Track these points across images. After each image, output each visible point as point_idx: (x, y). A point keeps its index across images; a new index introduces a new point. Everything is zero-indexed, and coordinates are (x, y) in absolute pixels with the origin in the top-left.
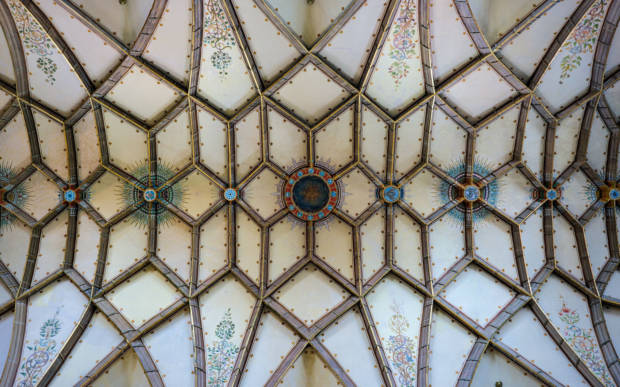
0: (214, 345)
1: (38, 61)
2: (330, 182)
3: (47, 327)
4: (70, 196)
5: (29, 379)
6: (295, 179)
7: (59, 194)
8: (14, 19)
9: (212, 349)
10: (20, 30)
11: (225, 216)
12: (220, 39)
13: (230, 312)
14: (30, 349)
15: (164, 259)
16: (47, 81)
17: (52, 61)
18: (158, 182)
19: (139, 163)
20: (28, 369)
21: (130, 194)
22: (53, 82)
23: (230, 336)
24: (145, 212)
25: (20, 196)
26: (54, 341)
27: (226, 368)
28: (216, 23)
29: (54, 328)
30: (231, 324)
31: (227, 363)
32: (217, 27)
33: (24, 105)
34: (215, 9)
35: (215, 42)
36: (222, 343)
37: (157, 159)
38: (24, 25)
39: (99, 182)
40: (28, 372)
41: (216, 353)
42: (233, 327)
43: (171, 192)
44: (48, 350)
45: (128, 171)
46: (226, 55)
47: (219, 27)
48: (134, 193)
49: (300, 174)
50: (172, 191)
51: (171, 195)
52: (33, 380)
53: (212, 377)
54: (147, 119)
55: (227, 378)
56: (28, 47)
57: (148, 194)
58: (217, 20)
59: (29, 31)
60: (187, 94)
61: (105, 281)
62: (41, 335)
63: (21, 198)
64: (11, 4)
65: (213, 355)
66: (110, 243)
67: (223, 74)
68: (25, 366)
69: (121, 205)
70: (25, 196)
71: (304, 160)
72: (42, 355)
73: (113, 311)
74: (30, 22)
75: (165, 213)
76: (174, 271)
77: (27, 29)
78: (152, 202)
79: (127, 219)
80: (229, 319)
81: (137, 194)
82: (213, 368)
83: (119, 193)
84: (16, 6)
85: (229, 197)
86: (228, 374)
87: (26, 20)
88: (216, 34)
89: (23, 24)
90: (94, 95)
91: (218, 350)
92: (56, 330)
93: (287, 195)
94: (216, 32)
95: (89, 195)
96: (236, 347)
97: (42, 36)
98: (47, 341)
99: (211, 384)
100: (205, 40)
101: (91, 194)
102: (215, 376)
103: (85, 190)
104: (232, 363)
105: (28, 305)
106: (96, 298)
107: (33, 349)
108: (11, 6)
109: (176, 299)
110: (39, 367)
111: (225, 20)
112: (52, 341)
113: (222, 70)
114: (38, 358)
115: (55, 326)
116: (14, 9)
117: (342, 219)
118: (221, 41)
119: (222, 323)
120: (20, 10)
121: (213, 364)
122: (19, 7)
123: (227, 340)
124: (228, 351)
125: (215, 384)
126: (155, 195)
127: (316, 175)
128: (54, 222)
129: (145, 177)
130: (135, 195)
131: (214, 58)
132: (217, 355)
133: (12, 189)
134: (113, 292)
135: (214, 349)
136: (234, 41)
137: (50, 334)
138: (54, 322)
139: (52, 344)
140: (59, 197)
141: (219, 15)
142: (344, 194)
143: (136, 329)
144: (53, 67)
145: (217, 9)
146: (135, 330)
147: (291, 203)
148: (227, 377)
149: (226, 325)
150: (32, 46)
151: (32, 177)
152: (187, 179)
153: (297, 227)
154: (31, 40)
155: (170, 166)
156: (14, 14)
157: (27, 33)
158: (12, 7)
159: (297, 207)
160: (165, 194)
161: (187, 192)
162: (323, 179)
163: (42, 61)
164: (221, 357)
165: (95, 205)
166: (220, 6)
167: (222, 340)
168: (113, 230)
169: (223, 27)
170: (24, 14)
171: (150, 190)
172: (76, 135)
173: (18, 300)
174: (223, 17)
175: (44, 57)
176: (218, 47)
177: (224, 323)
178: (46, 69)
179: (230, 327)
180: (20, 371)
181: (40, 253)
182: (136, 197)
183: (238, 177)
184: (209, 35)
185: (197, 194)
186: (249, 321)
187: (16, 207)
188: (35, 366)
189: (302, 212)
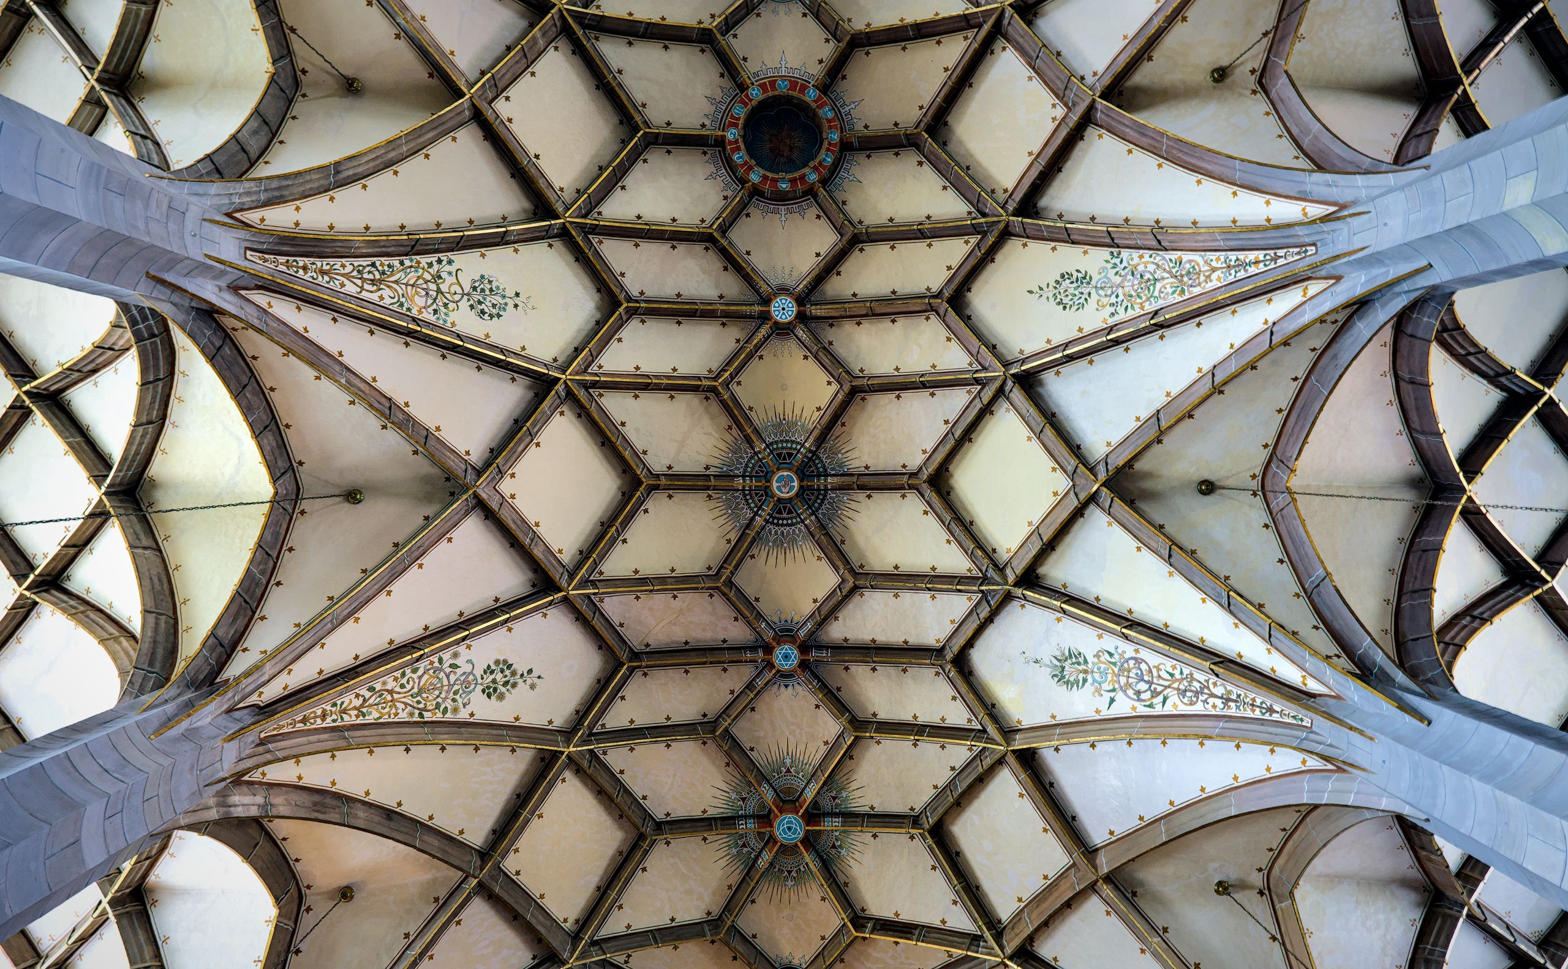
0: (1104, 306)
1: (489, 696)
2: (756, 94)
3: (1067, 677)
4: (786, 657)
5: (1176, 685)
6: (750, 168)
7: (783, 688)
8: (389, 720)
9: (1112, 310)
10: (417, 715)
11: (831, 325)
12: (438, 288)
13: (1036, 289)
14: (1112, 700)
15: (924, 452)
16: (533, 687)
17: (489, 666)
18: (757, 472)
19: (717, 513)
20: (1155, 694)
21: (782, 533)
22: (535, 674)
23: (1085, 278)
24: (823, 500)
25: (788, 771)
26: (1097, 656)
27: (1151, 268)
28: (403, 287)
29: (1069, 661)
30: (1060, 280)
31: (1141, 268)
32: (412, 286)
33: (584, 742)
34: (371, 276)
35: (447, 302)
36: (1102, 292)
37: (708, 473)
38: (406, 704)
39: (757, 600)
40: (1160, 693)
41: (1121, 297)
42: (1066, 276)
43: (780, 445)
44: (1114, 664)
45: (734, 536)
46: (477, 284)
47: (411, 282)
48: (783, 525)
49: (741, 157)
50: (776, 442)
51: (785, 445)
52: (1178, 676)
53: (1170, 290)
54: (619, 489)
55: (1173, 257)
56: (455, 710)
57: (783, 489)
58: (396, 282)
59: (419, 698)
60: (562, 381)
61: (969, 570)
62: (1083, 685)
63: (792, 770)
64: (357, 716)
65: (1125, 304)
66: (889, 569)
67: (517, 301)
68: (1148, 703)
69: (808, 553)
70: (788, 761)
71: (708, 156)
72: (1126, 673)
73: (1035, 537)
74: (398, 689)
75: (824, 457)
76: (950, 425)
77: (415, 700)
78: (801, 480)
79: (838, 539)
80: (1051, 288)
81: (783, 519)
82: (1151, 296)
83: (781, 557)
84: (362, 706)
85: (790, 313)
86: (1164, 259)
87: (396, 696)
88: (427, 294)
89: (403, 706)
90: (564, 584)
91: (1114, 296)
92: (1074, 656)
93: (784, 186)
94: (423, 293)
95: (786, 621)
96: (1109, 257)
97: (431, 672)
98: (1095, 670)
99: (1186, 288)
100: (441, 322)
101: (783, 619)
102: (1168, 286)
103: (774, 630)
104: (1141, 257)
105: (1020, 727)
106: (1005, 577)
107: (1112, 694)
108: (361, 718)
109: (1008, 410)
110: (1150, 671)
111: (395, 262)
112: (1096, 660)
113: (511, 303)
114: (1131, 680)
115: (1066, 660)
116: (370, 713)
117: (836, 70)
118: (444, 288)
119: (1058, 300)
120: (371, 701)
121: (1144, 298)
122: (365, 701)
123: (1093, 283)
124: (1116, 273)
125: (1185, 279)
126: (785, 473)
127: (741, 122)
128: (842, 695)
129: (747, 500)
130: (785, 522)
131: (483, 312)
132: (1124, 295)
133: (773, 788)
134: (994, 550)
135: (1112, 305)
136: (445, 259)
137: (1080, 668)
138: (1057, 666)
139: (1102, 659)
140: (790, 688)
141: (383, 273)
142: (783, 69)
143: (1071, 484)
144: (501, 666)
145: (369, 272)
146: (1074, 485)
147: (802, 178)
148: (1171, 260)
149: (1062, 291)
150: (454, 700)
151: (747, 746)
152: (751, 409)
153: (856, 170)
154: (439, 700)
155: (722, 445)
156: (380, 718)
157: (423, 702)
158: (364, 715)
159: (812, 164)
160: (785, 459)
161: (780, 410)
162: (749, 107)
163: (488, 687)
164: (1130, 284)
165: (808, 608)
166: (365, 264)
167: (1093, 292)
168: (862, 566)
169: (412, 274)
170: (380, 696)
171: (775, 485)
172: (654, 644)
173: (1008, 744)
174: (389, 266)
175: (480, 681)
176: (457, 297)
177: (1059, 296)
178: (506, 684)
179: (1068, 281)
180: (1158, 710)
181: (911, 719)
182: (790, 522)
183: (746, 298)
184: (430, 310)
185: (784, 387)
186: (1053, 244)
187: (811, 779)
188: (1147, 682)
189: (822, 154)
